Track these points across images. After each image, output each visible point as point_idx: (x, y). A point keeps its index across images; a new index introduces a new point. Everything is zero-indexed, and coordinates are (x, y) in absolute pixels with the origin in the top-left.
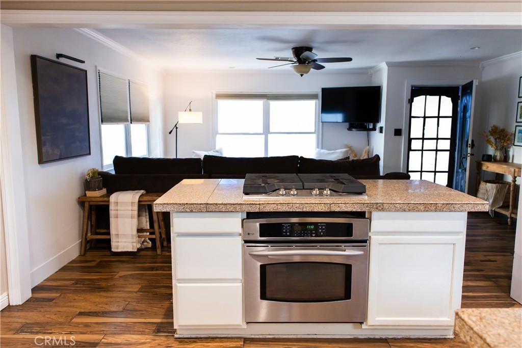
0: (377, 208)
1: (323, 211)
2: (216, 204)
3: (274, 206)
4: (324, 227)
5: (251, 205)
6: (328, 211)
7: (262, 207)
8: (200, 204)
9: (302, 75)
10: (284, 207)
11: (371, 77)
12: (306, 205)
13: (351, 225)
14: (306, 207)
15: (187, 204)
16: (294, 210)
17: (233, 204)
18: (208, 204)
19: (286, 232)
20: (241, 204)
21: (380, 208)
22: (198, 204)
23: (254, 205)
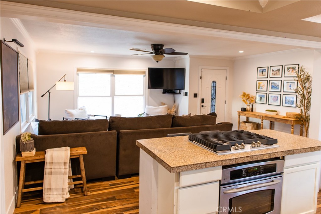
0: (291, 153)
1: (267, 158)
2: (211, 162)
3: (243, 158)
4: (263, 168)
5: (231, 160)
6: (270, 158)
7: (237, 160)
8: (202, 163)
9: (157, 62)
10: (248, 159)
11: (175, 62)
12: (259, 156)
13: (276, 164)
14: (259, 157)
15: (194, 164)
16: (253, 160)
17: (221, 161)
18: (207, 162)
19: (244, 175)
20: (226, 160)
21: (292, 153)
22: (200, 164)
23: (233, 160)
